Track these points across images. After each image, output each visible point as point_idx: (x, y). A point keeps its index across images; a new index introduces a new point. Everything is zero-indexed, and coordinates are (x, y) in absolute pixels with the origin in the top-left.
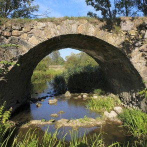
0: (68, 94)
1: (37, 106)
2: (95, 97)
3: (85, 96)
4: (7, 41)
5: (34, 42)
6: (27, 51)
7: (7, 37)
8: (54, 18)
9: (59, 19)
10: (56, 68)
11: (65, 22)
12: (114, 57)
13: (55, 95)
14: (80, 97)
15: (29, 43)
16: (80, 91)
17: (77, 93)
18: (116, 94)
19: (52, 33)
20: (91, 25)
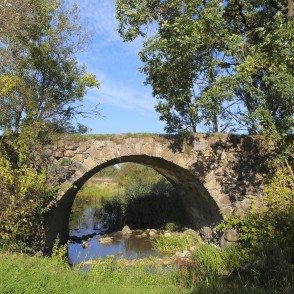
0: (127, 231)
1: (84, 247)
2: (168, 234)
3: (152, 232)
4: (57, 163)
5: (90, 164)
6: (82, 175)
7: (58, 158)
8: (114, 135)
9: (120, 137)
10: (100, 182)
11: (127, 141)
12: (189, 180)
13: (106, 232)
14: (144, 234)
15: (84, 165)
16: (145, 226)
17: (141, 228)
18: (196, 230)
19: (112, 153)
20: (158, 144)
